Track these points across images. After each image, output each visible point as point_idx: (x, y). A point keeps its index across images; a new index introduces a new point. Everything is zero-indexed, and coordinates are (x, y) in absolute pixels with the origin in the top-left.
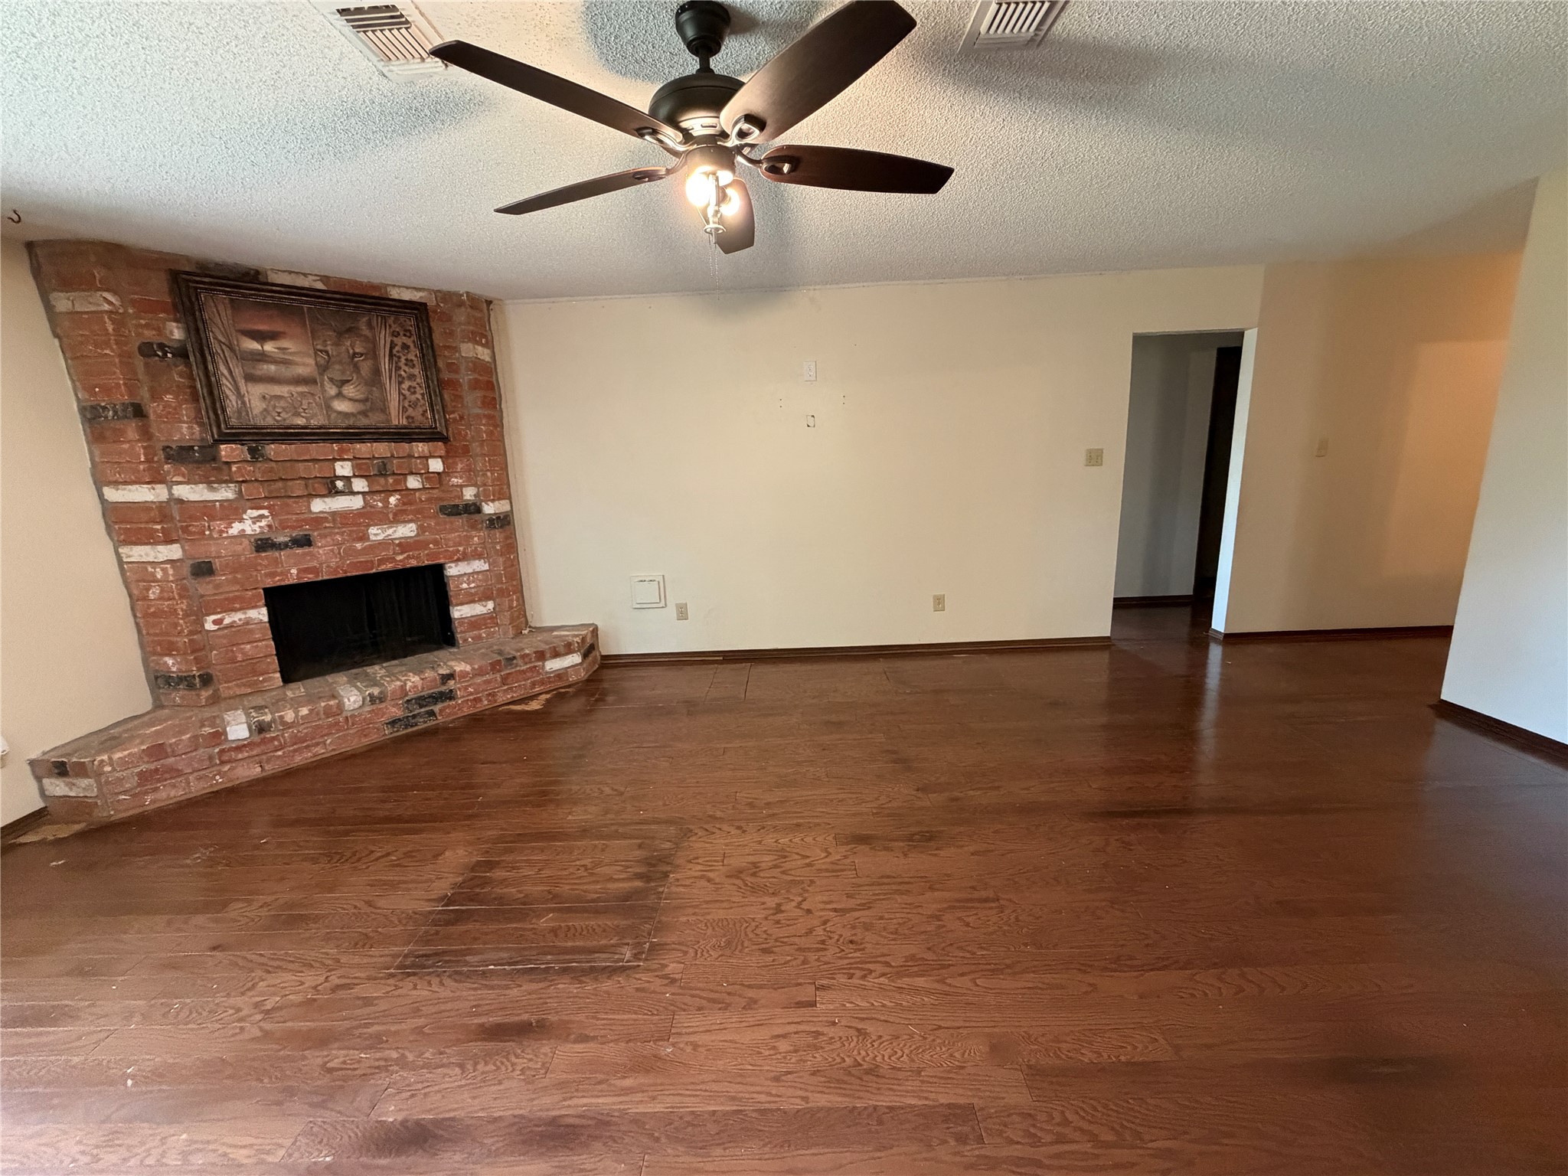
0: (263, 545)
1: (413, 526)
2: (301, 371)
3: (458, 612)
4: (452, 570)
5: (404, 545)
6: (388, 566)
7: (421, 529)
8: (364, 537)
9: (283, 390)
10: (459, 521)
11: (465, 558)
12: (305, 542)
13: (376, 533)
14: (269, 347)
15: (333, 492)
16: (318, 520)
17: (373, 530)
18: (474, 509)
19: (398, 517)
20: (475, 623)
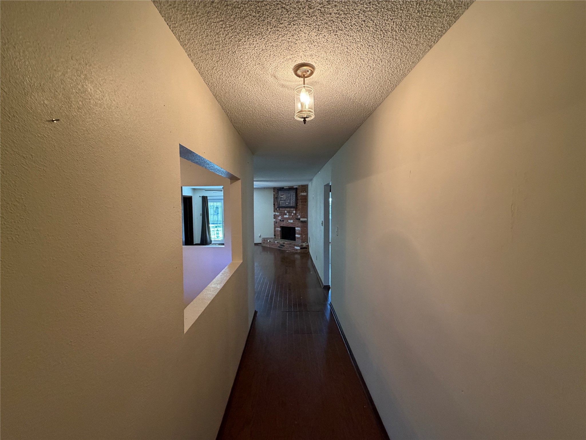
0: (280, 221)
1: (292, 221)
2: (284, 199)
3: (297, 236)
4: (296, 229)
5: (292, 223)
6: (289, 226)
7: (293, 221)
8: (288, 221)
9: (282, 202)
10: (297, 221)
11: (298, 227)
12: (283, 221)
13: (289, 221)
14: (282, 196)
15: (286, 215)
16: (284, 218)
17: (289, 220)
18: (299, 219)
19: (291, 219)
20: (298, 238)
